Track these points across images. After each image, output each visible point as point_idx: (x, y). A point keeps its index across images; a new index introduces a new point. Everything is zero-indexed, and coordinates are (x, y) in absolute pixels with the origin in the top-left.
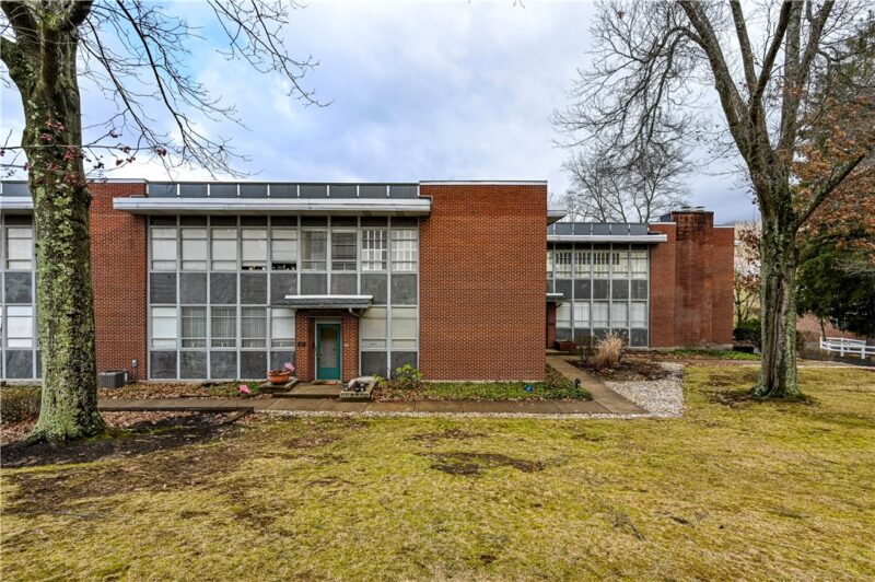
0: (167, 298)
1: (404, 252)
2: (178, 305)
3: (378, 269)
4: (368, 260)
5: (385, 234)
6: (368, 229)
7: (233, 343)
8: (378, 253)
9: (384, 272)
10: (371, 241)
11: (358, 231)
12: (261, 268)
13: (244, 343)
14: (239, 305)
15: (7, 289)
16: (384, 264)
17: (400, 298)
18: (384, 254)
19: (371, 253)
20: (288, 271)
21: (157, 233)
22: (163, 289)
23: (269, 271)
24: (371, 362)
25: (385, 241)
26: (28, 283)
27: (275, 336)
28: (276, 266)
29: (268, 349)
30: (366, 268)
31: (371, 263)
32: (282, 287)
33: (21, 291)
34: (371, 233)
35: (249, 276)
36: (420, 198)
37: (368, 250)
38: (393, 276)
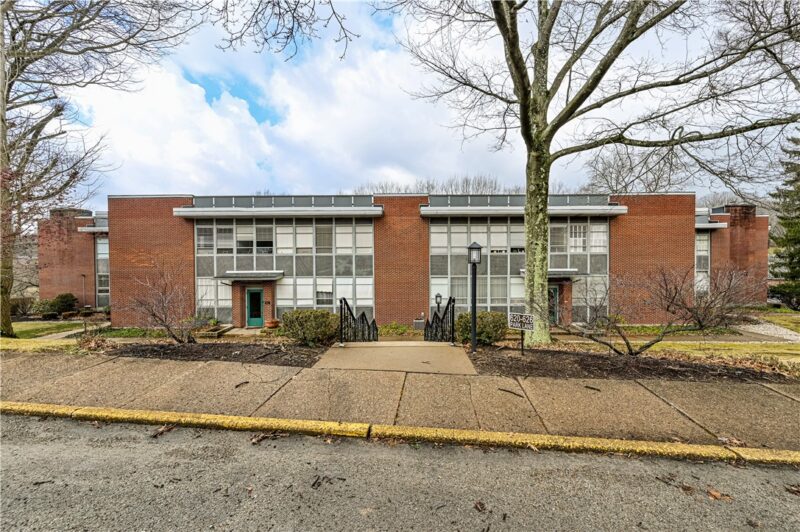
0: (443, 272)
1: (598, 239)
2: (449, 276)
3: (580, 251)
4: (573, 245)
5: (584, 228)
6: (574, 225)
7: (485, 301)
8: (580, 241)
9: (585, 253)
10: (576, 233)
11: (567, 226)
12: (501, 251)
13: (492, 301)
14: (489, 276)
15: (336, 267)
16: (584, 248)
17: (596, 270)
18: (584, 242)
19: (576, 241)
20: (520, 253)
21: (434, 229)
22: (440, 266)
23: (509, 253)
24: (577, 314)
25: (584, 233)
26: (351, 263)
27: (513, 296)
28: (512, 250)
29: (509, 304)
30: (573, 251)
31: (575, 247)
32: (518, 264)
33: (346, 267)
34: (576, 227)
35: (496, 257)
36: (610, 204)
37: (573, 239)
38: (592, 256)
